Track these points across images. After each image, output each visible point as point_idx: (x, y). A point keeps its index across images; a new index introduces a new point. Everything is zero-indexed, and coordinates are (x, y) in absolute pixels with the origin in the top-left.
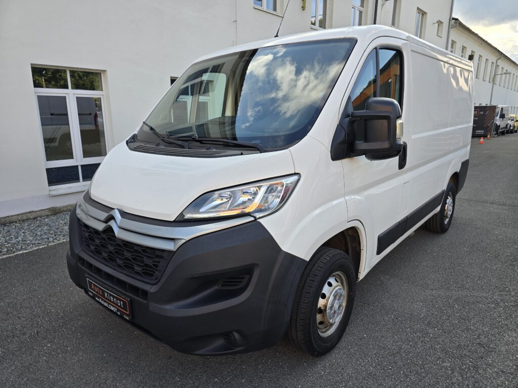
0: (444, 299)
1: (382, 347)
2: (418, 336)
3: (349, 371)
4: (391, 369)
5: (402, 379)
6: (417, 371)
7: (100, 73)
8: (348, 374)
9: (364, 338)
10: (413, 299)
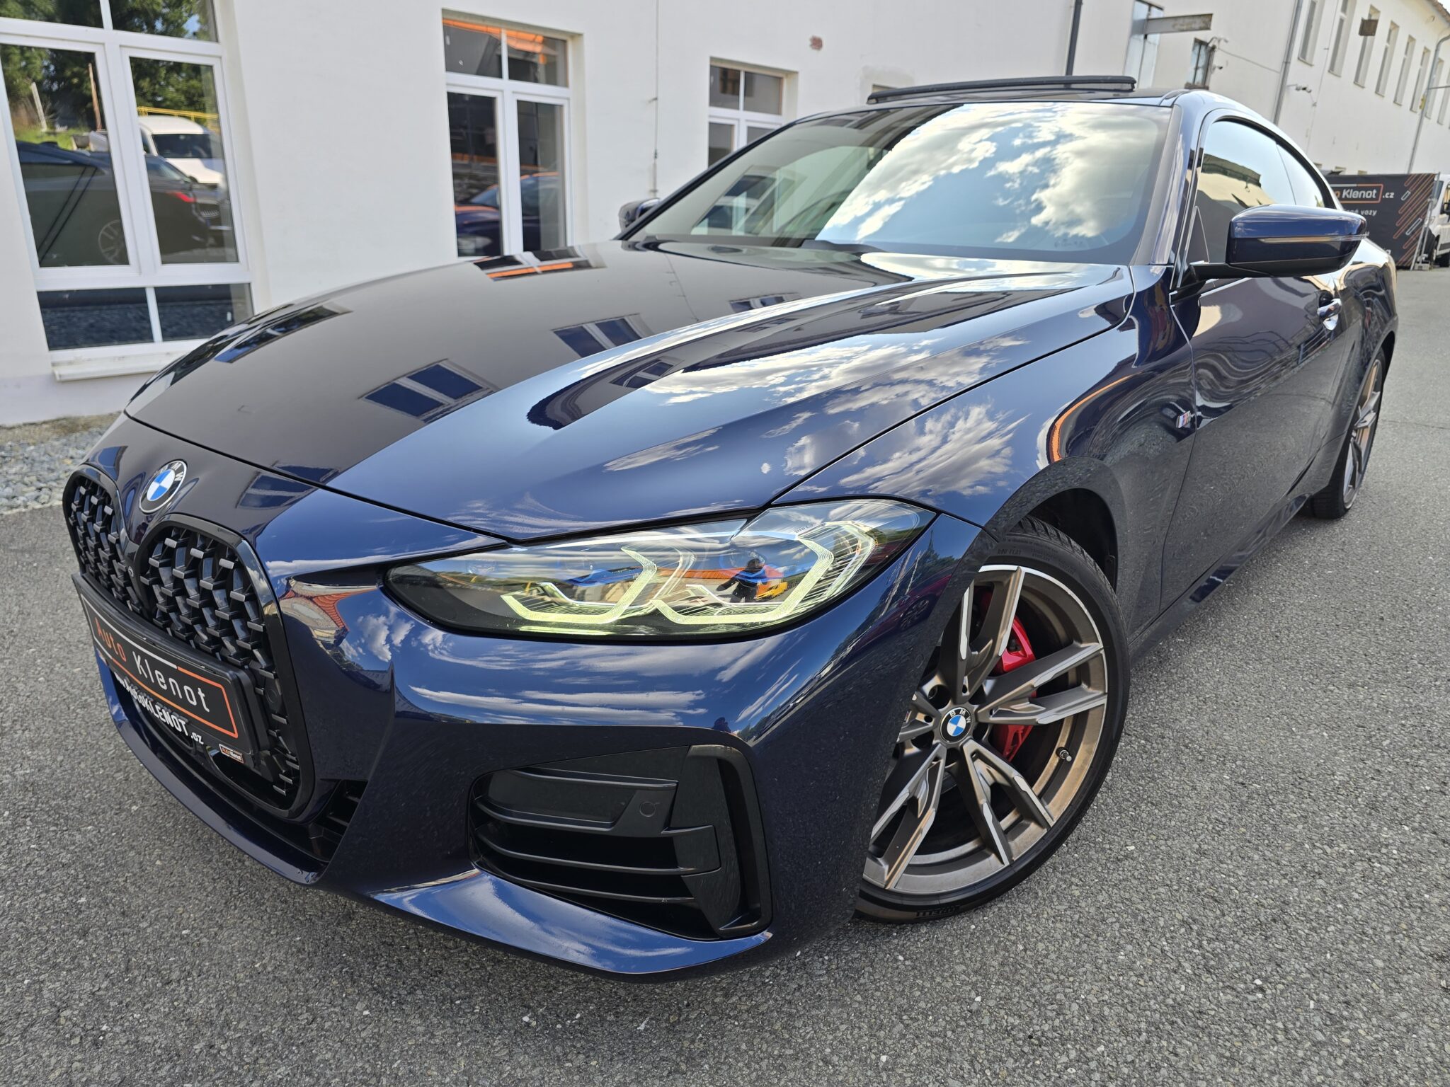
2: (1344, 854)
3: (1088, 993)
4: (1261, 989)
9: (1129, 856)
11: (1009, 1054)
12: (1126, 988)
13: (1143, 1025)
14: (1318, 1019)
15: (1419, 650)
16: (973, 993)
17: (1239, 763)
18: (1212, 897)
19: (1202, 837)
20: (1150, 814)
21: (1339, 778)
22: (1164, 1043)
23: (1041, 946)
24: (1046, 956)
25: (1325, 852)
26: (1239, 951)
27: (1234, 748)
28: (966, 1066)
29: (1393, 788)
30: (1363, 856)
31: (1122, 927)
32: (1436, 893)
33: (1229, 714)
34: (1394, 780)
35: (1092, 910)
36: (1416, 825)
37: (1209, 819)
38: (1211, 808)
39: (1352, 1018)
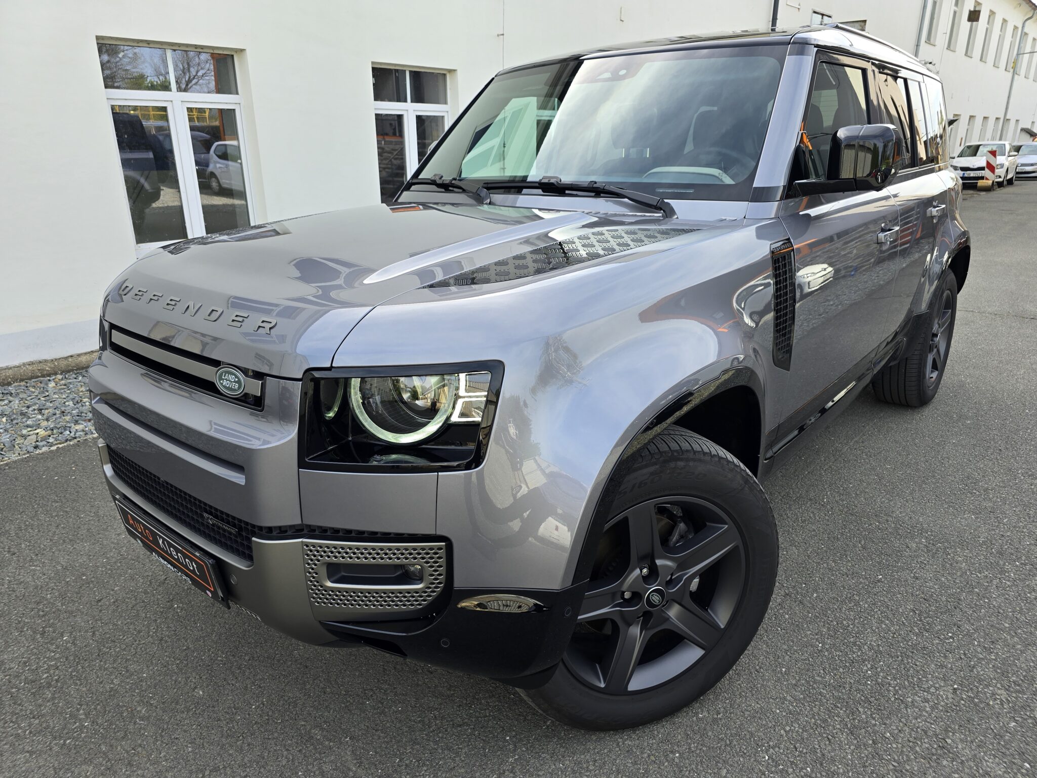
0: (1016, 507)
1: (921, 598)
2: (986, 577)
3: (871, 641)
4: (951, 637)
5: (981, 656)
6: (1005, 640)
7: (232, 56)
8: (871, 648)
9: (879, 581)
10: (954, 507)
11: (840, 667)
12: (888, 639)
13: (899, 653)
14: (979, 649)
15: (1021, 468)
16: (817, 643)
17: (929, 533)
18: (924, 599)
19: (915, 570)
20: (886, 561)
21: (981, 540)
22: (910, 661)
23: (845, 622)
24: (848, 626)
25: (977, 576)
26: (940, 621)
27: (925, 526)
28: (822, 672)
29: (1010, 544)
30: (996, 577)
31: (882, 613)
32: (1033, 594)
33: (921, 508)
34: (1011, 540)
35: (866, 606)
36: (1023, 562)
37: (917, 562)
38: (917, 557)
39: (995, 648)
